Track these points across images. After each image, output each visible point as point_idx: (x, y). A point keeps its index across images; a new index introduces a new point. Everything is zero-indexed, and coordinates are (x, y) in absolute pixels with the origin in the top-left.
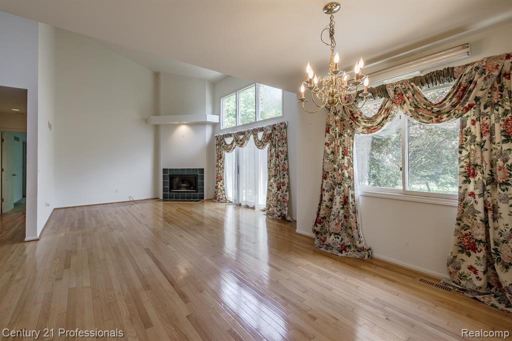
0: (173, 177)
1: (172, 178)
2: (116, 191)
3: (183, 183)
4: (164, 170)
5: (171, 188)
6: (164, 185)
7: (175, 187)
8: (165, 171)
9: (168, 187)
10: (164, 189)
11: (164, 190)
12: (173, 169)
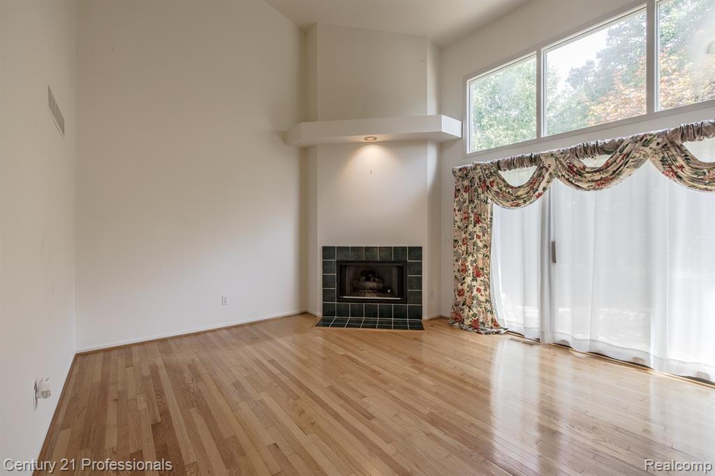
0: (345, 266)
1: (342, 267)
2: (224, 301)
3: (368, 279)
4: (325, 249)
5: (342, 291)
6: (325, 285)
7: (348, 289)
8: (327, 251)
9: (336, 289)
10: (325, 292)
11: (326, 294)
12: (347, 248)
